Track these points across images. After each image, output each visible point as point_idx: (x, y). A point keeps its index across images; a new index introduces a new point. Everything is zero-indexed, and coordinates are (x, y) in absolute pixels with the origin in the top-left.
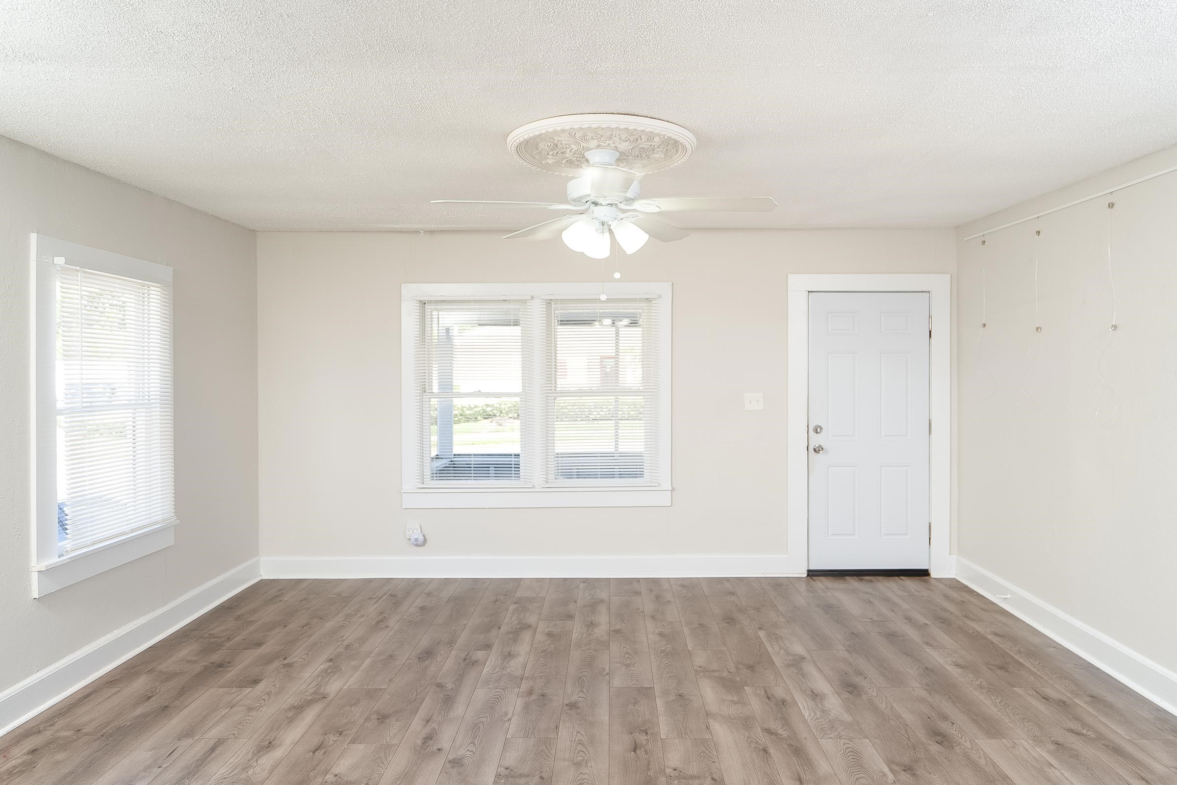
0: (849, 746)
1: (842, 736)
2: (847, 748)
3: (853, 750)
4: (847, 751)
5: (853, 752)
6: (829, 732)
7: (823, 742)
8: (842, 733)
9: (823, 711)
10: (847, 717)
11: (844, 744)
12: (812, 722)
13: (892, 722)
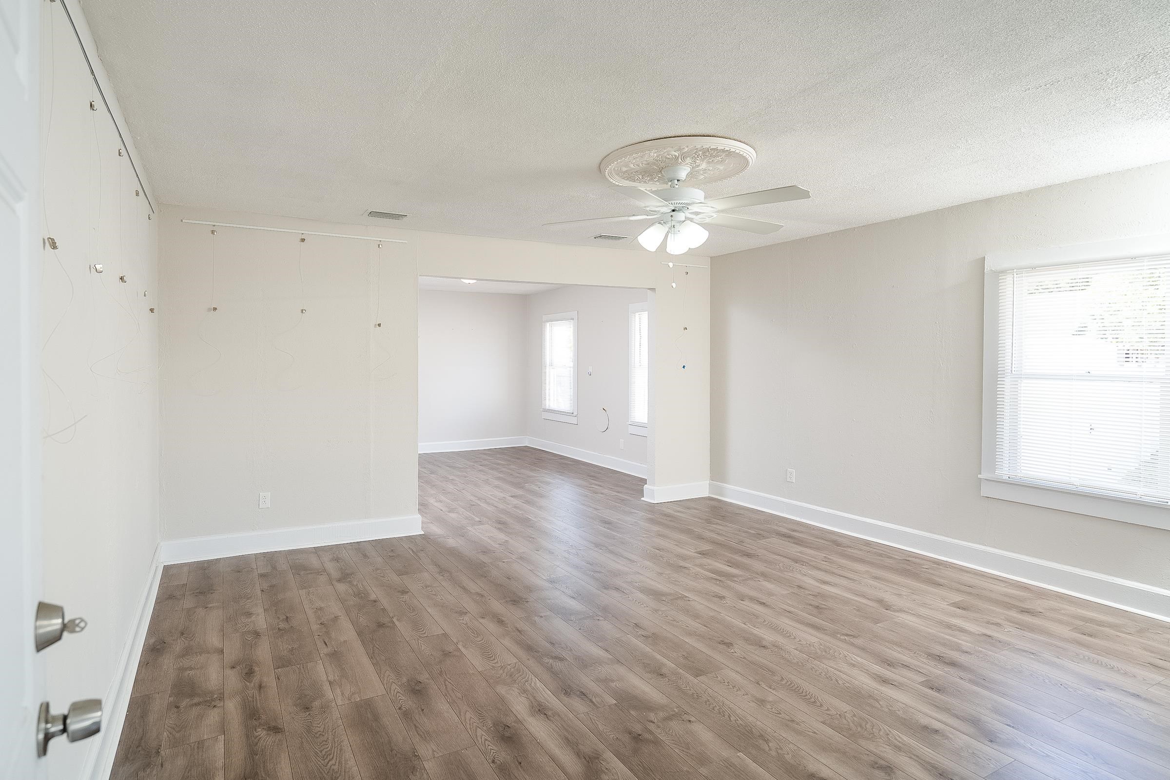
0: (493, 662)
1: (501, 669)
2: (494, 659)
3: (489, 659)
4: (494, 657)
5: (489, 658)
6: (512, 670)
7: (515, 660)
8: (501, 672)
9: (525, 691)
10: (502, 690)
11: (497, 662)
12: (530, 677)
13: (459, 695)
